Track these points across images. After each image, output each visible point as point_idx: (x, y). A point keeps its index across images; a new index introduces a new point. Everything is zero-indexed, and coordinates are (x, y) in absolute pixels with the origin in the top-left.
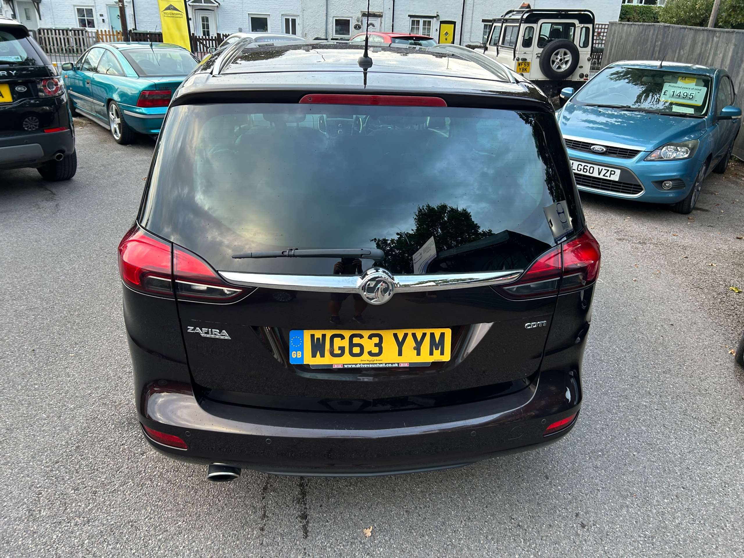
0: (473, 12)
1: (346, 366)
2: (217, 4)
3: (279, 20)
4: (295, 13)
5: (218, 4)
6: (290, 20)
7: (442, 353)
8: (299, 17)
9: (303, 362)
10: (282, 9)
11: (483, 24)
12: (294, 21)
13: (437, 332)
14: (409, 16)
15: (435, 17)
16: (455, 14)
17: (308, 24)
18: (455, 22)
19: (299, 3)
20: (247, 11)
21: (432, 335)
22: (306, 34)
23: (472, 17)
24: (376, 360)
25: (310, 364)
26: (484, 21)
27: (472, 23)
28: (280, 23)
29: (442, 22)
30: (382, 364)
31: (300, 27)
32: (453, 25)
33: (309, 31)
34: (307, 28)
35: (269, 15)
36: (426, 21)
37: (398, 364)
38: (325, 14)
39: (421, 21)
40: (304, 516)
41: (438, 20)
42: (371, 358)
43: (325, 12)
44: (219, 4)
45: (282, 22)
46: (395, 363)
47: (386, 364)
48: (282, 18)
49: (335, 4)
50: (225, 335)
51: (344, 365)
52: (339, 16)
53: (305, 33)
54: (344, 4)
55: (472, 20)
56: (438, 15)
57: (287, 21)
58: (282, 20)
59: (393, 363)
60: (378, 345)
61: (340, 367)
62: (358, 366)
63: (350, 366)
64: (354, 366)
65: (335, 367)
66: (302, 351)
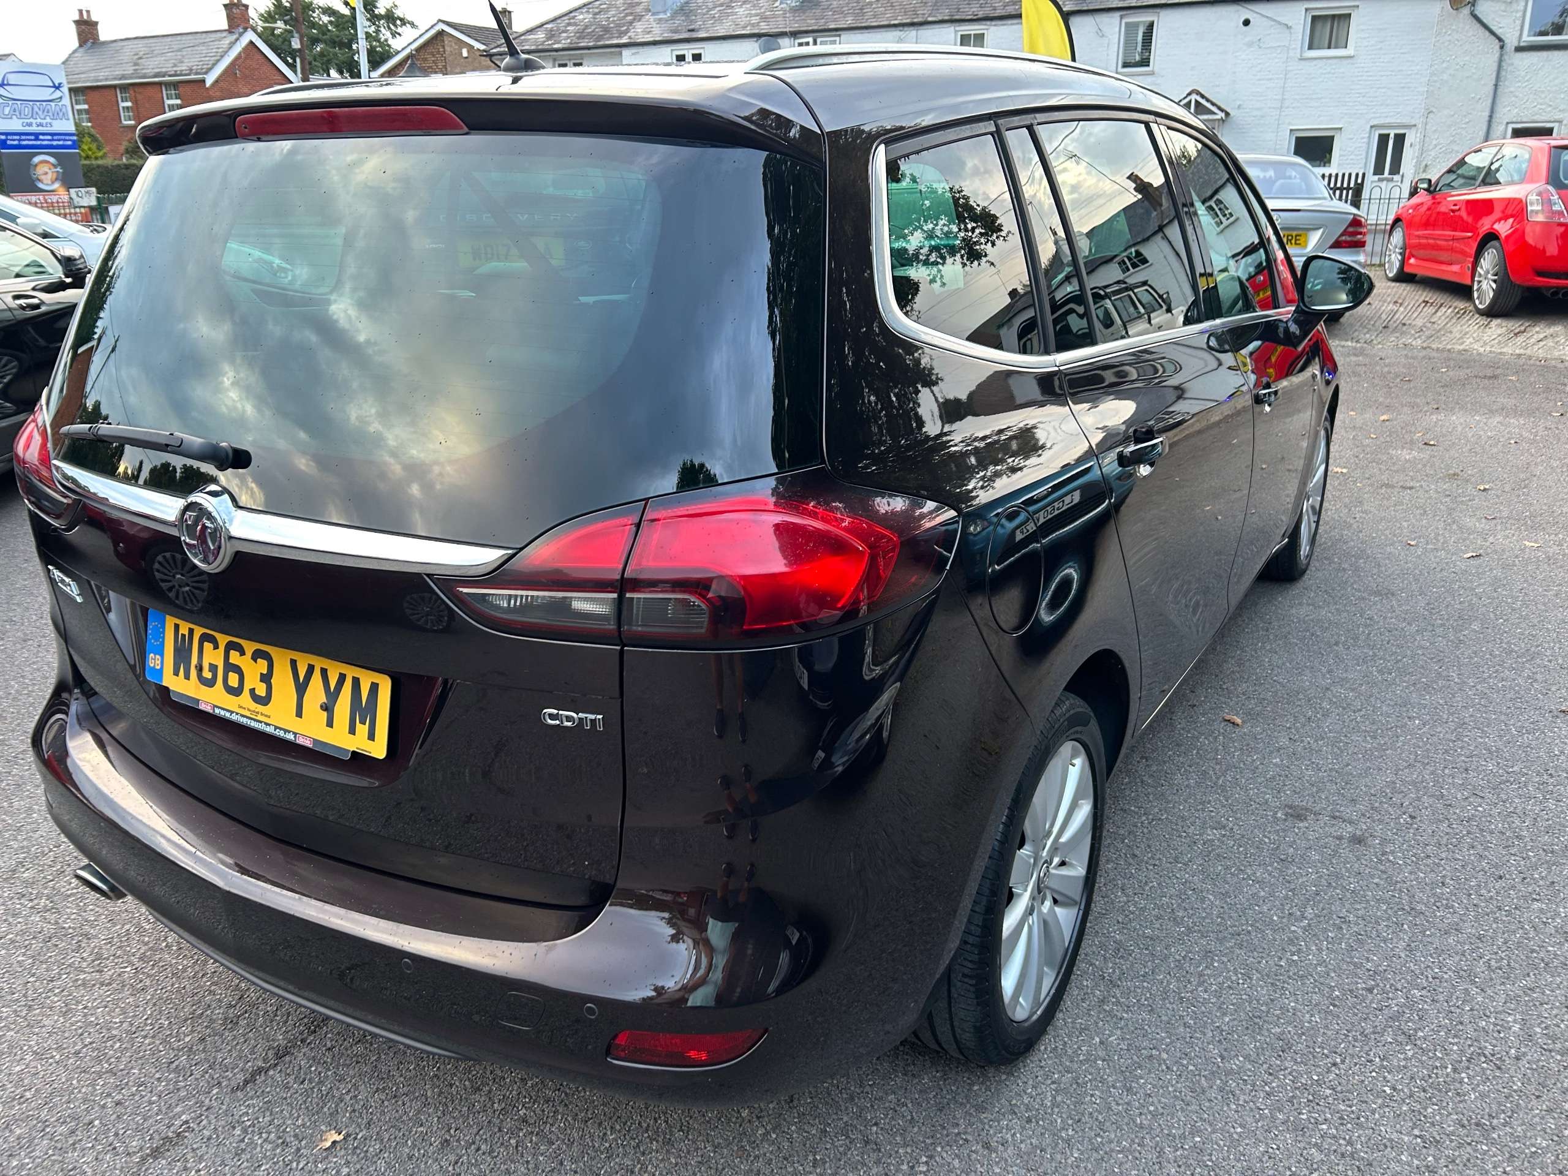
1: (217, 711)
2: (1221, 115)
3: (1363, 138)
4: (1406, 120)
5: (1223, 115)
6: (1392, 136)
7: (371, 736)
8: (1414, 130)
9: (161, 681)
10: (1374, 113)
12: (1400, 139)
13: (367, 679)
17: (1434, 142)
19: (1421, 97)
20: (1289, 124)
21: (356, 682)
22: (1426, 166)
24: (262, 714)
25: (171, 688)
28: (1365, 145)
30: (269, 725)
31: (1414, 152)
33: (1435, 158)
34: (1433, 153)
35: (1341, 129)
37: (295, 734)
38: (1487, 118)
40: (281, 1054)
42: (254, 706)
43: (1487, 114)
44: (1227, 114)
45: (1369, 143)
46: (289, 732)
47: (276, 728)
48: (1370, 133)
49: (1517, 94)
51: (215, 706)
52: (1524, 120)
53: (1423, 164)
54: (1543, 92)
57: (1383, 139)
58: (1369, 137)
59: (286, 731)
60: (266, 678)
61: (209, 709)
62: (234, 717)
63: (223, 713)
64: (228, 715)
65: (202, 707)
66: (162, 656)
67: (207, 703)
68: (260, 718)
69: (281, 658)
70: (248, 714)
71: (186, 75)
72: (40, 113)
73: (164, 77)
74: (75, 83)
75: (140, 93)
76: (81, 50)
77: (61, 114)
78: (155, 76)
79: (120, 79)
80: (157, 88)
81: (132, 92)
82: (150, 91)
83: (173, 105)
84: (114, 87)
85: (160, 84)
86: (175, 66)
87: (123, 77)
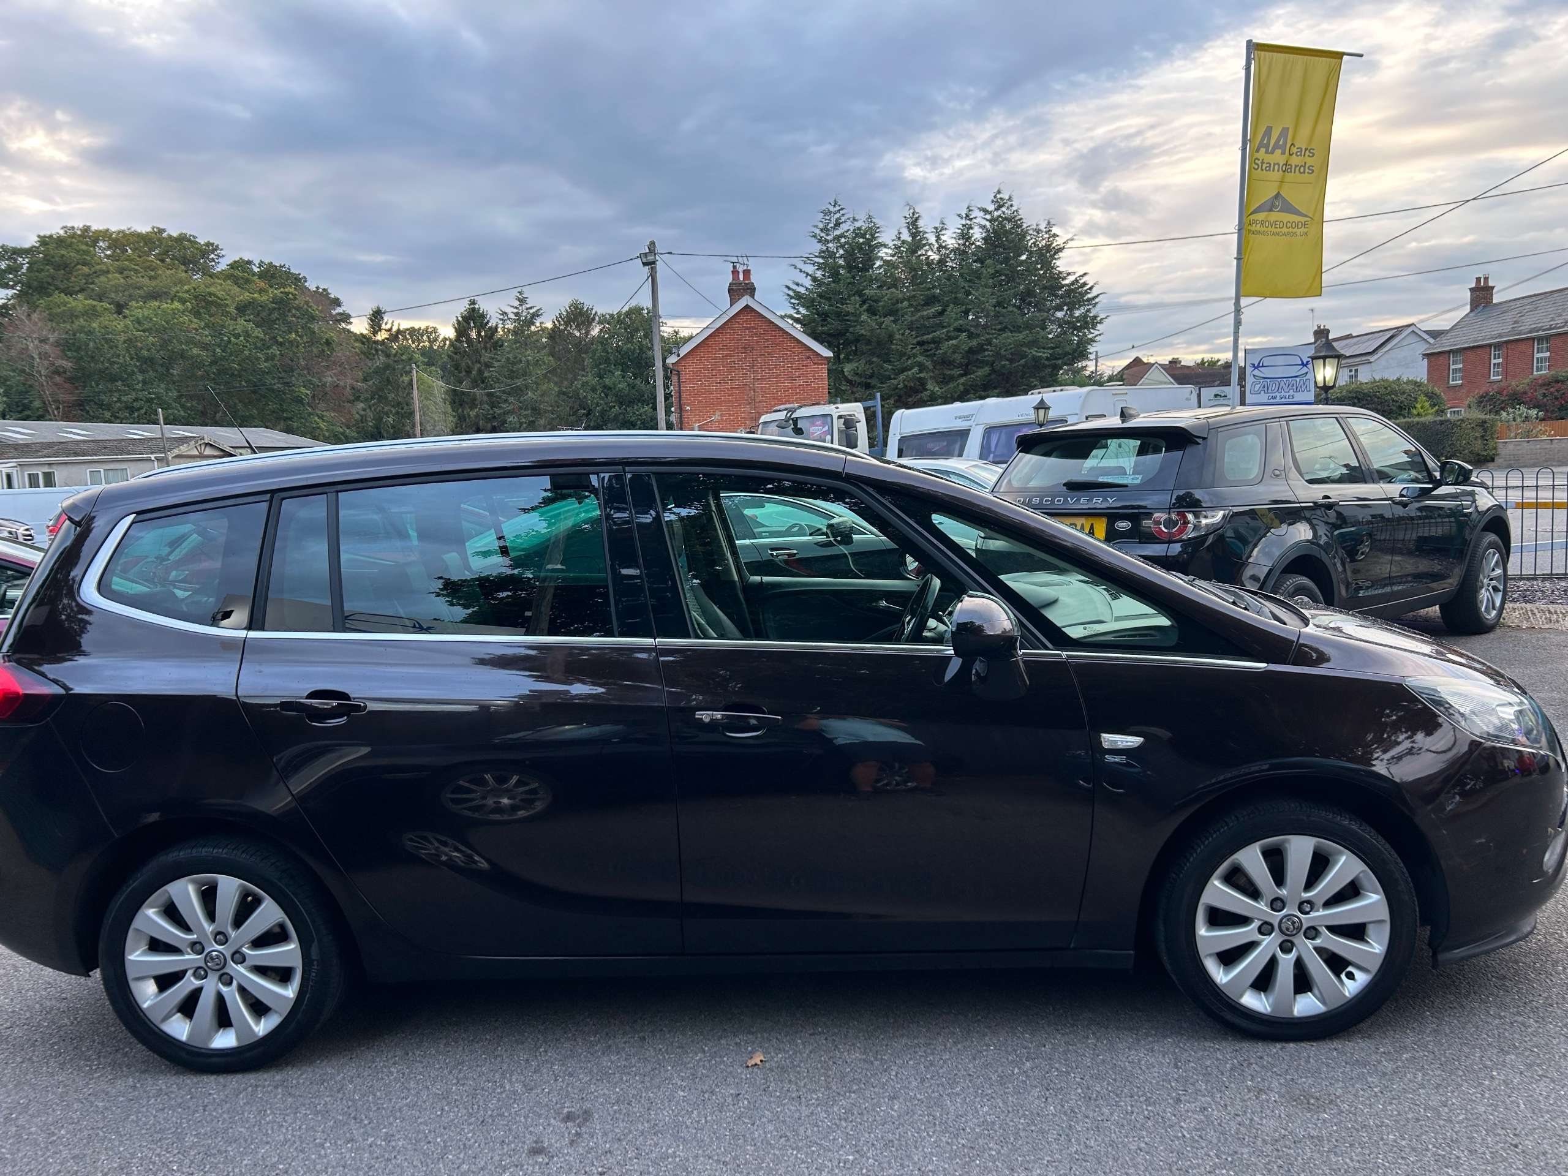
71: (1560, 327)
72: (1285, 387)
73: (1537, 331)
74: (1455, 345)
75: (1512, 350)
76: (1472, 314)
77: (1303, 387)
78: (1530, 332)
79: (1496, 338)
80: (1531, 342)
81: (1505, 349)
82: (1521, 347)
83: (1541, 358)
84: (1490, 345)
85: (1533, 339)
86: (1553, 319)
87: (1500, 336)
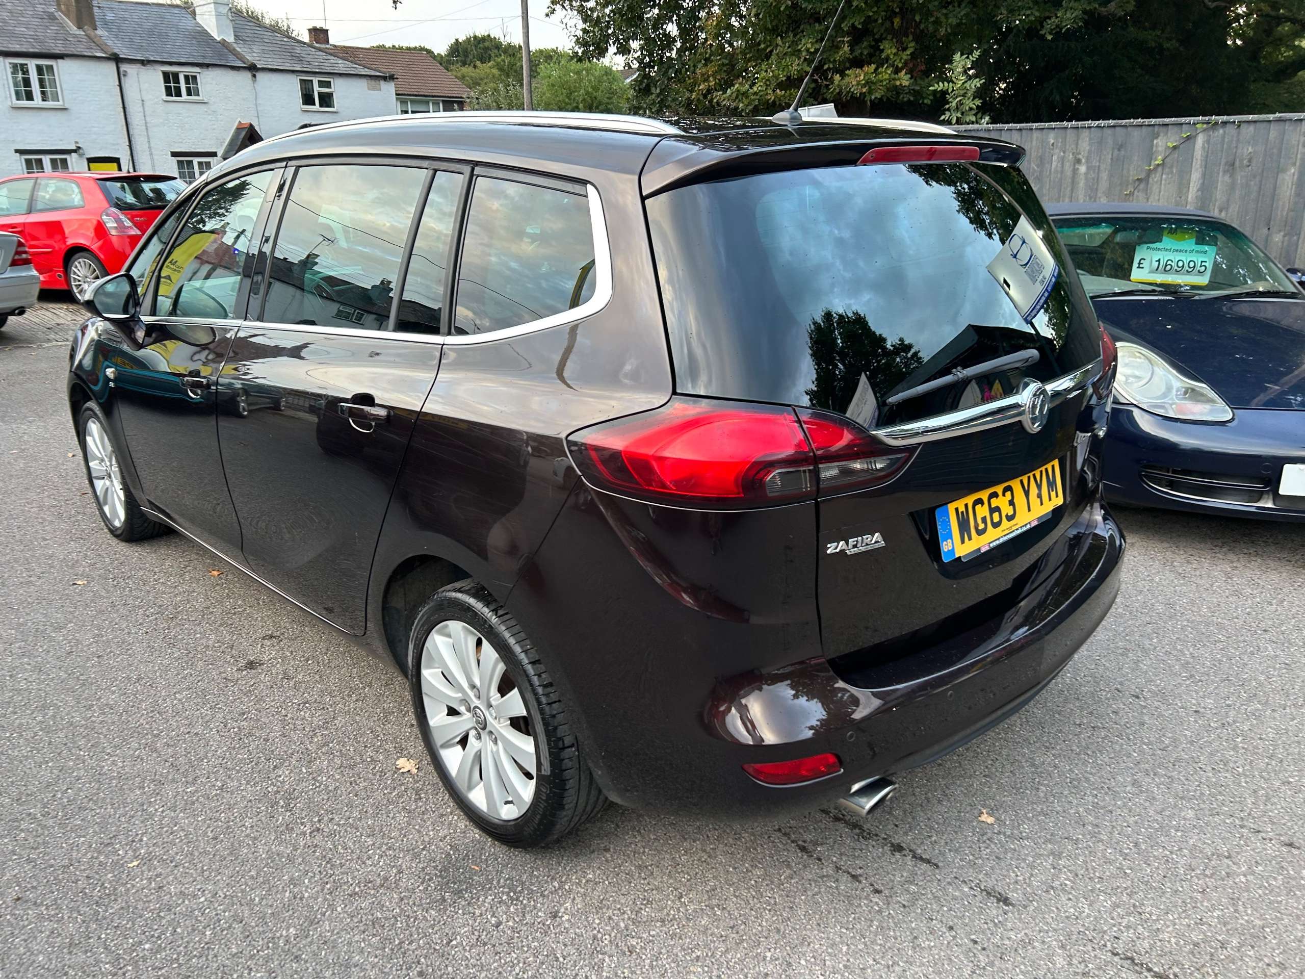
0: (148, 138)
1: (991, 545)
9: (955, 556)
11: (175, 160)
14: (17, 151)
15: (75, 151)
16: (114, 145)
18: (118, 159)
23: (150, 148)
24: (1013, 526)
25: (962, 555)
26: (174, 154)
27: (152, 159)
29: (91, 160)
30: (1018, 529)
32: (115, 165)
36: (56, 160)
39: (46, 160)
41: (81, 155)
42: (1009, 525)
47: (1021, 528)
50: (876, 539)
55: (151, 154)
56: (79, 148)
59: (1026, 525)
60: (1012, 503)
61: (987, 548)
62: (1001, 540)
63: (994, 544)
64: (998, 542)
65: (983, 550)
66: (952, 539)
67: (984, 546)
68: (1014, 528)
69: (1015, 484)
70: (1007, 532)
